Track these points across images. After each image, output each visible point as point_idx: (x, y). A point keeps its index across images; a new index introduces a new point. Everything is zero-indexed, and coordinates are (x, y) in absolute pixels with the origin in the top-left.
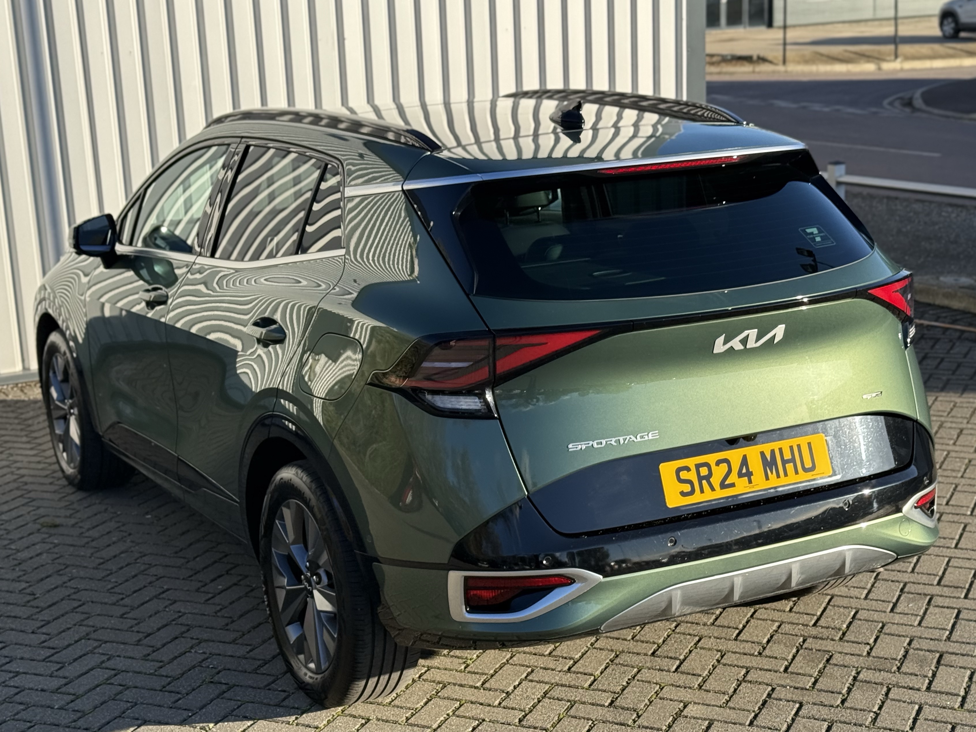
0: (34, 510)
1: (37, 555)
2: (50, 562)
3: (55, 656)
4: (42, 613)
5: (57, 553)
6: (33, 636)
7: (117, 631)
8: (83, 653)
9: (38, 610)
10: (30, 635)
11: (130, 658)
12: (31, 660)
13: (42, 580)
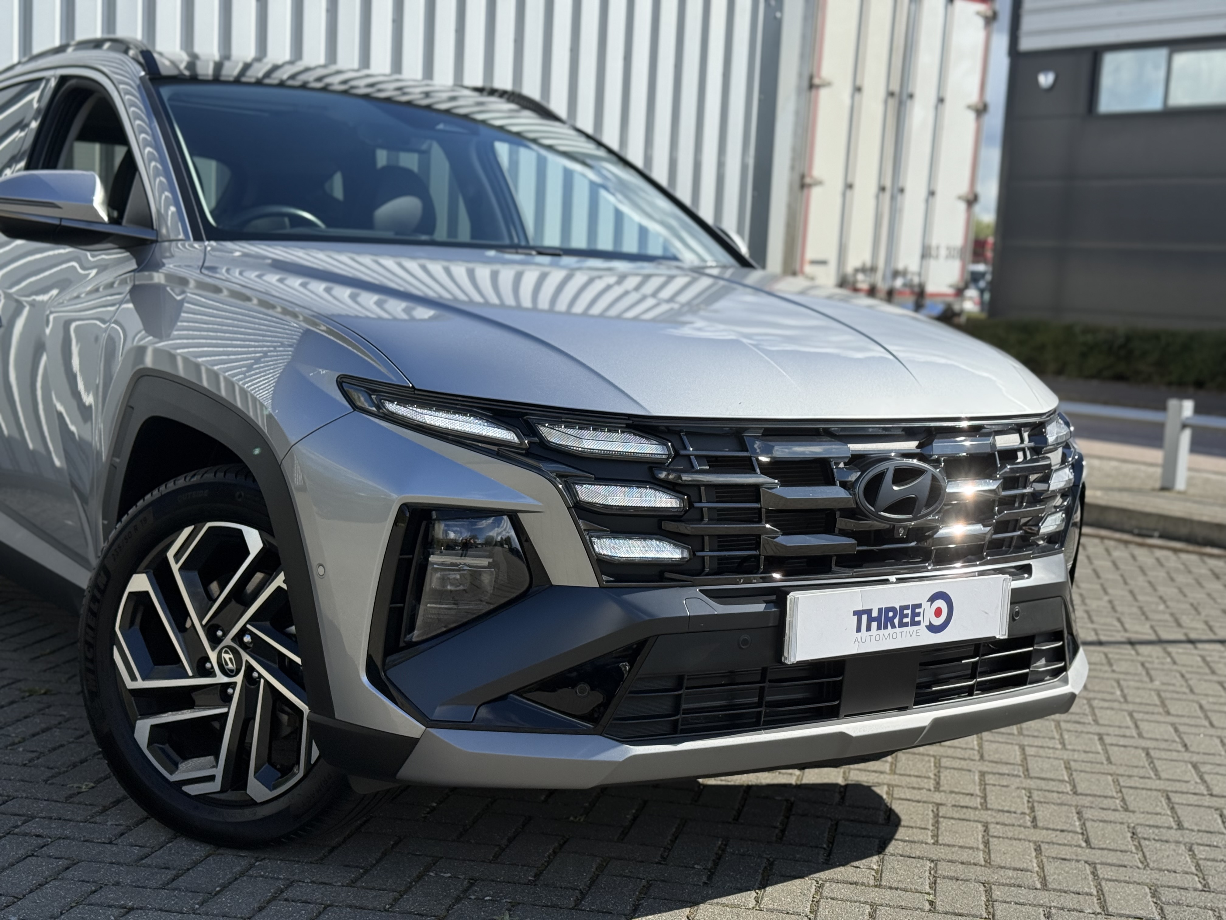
8: (229, 876)
13: (74, 766)
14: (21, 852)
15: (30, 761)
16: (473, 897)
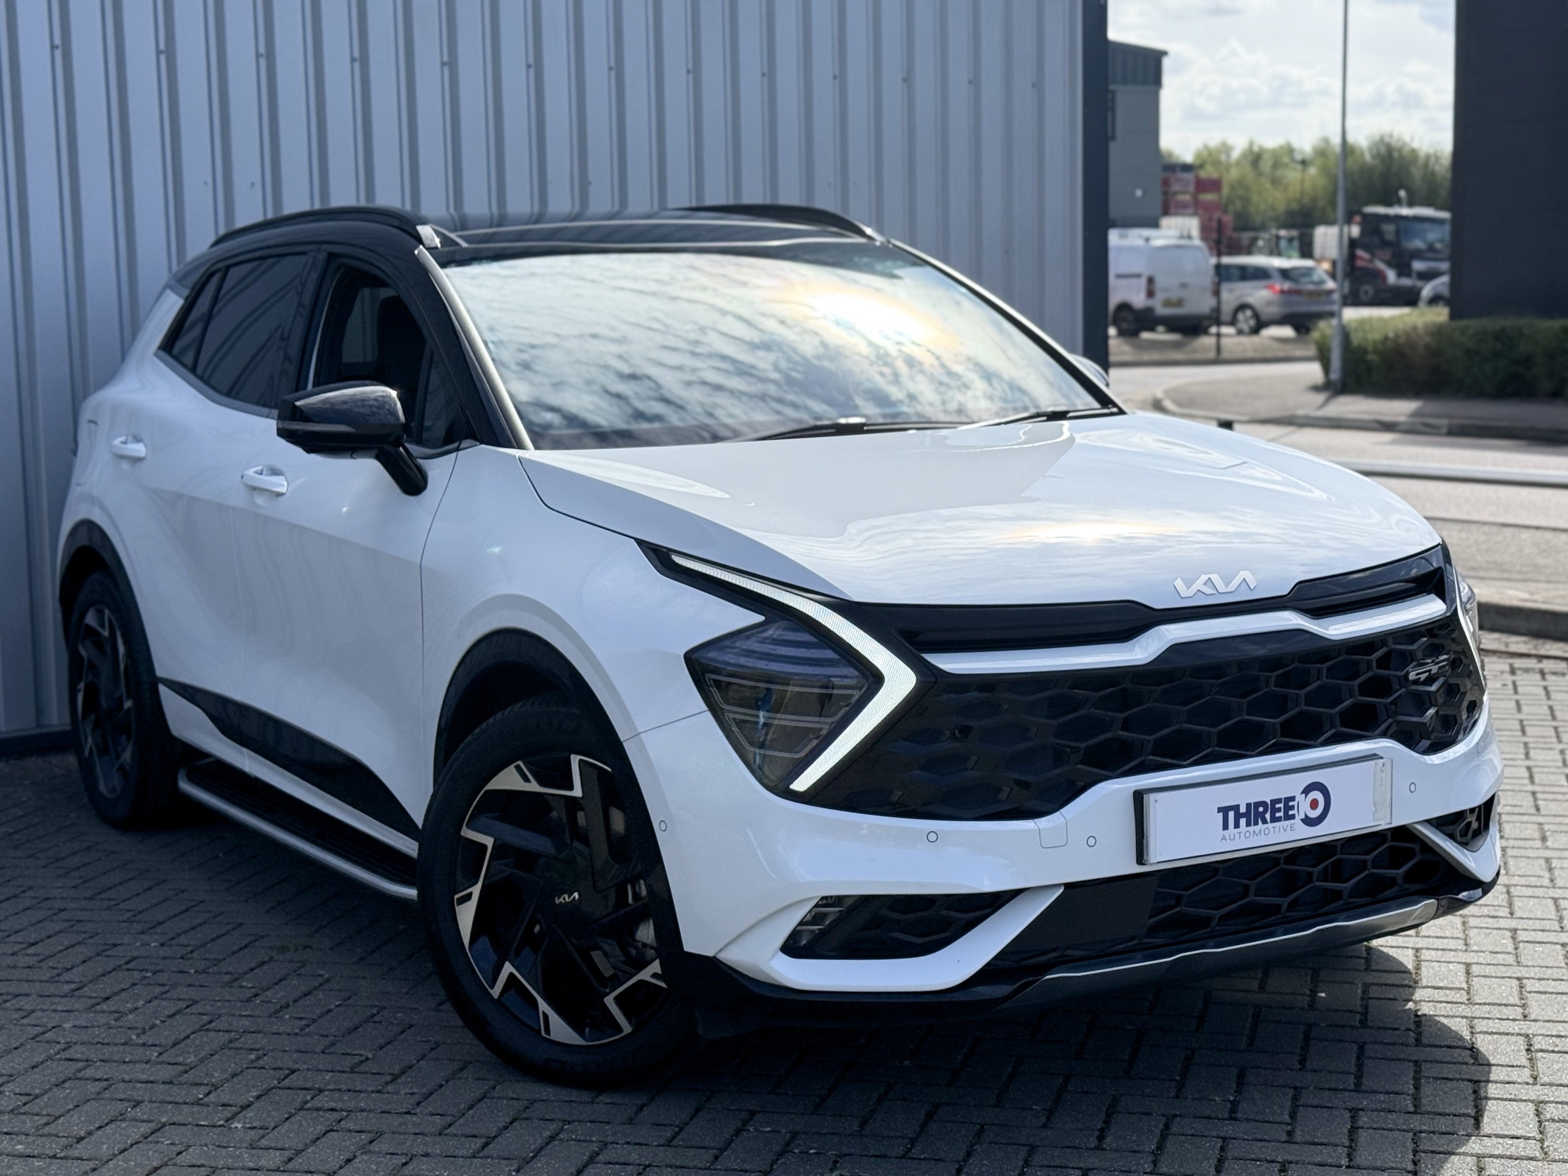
0: (234, 929)
1: (306, 995)
2: (338, 1003)
3: (490, 1146)
4: (399, 1080)
5: (339, 990)
6: (415, 1119)
7: (574, 1105)
8: (540, 1141)
9: (389, 1078)
10: (408, 1117)
11: (640, 1144)
12: (446, 1156)
13: (350, 1032)
14: (321, 1128)
15: (301, 1030)
16: (797, 1151)
